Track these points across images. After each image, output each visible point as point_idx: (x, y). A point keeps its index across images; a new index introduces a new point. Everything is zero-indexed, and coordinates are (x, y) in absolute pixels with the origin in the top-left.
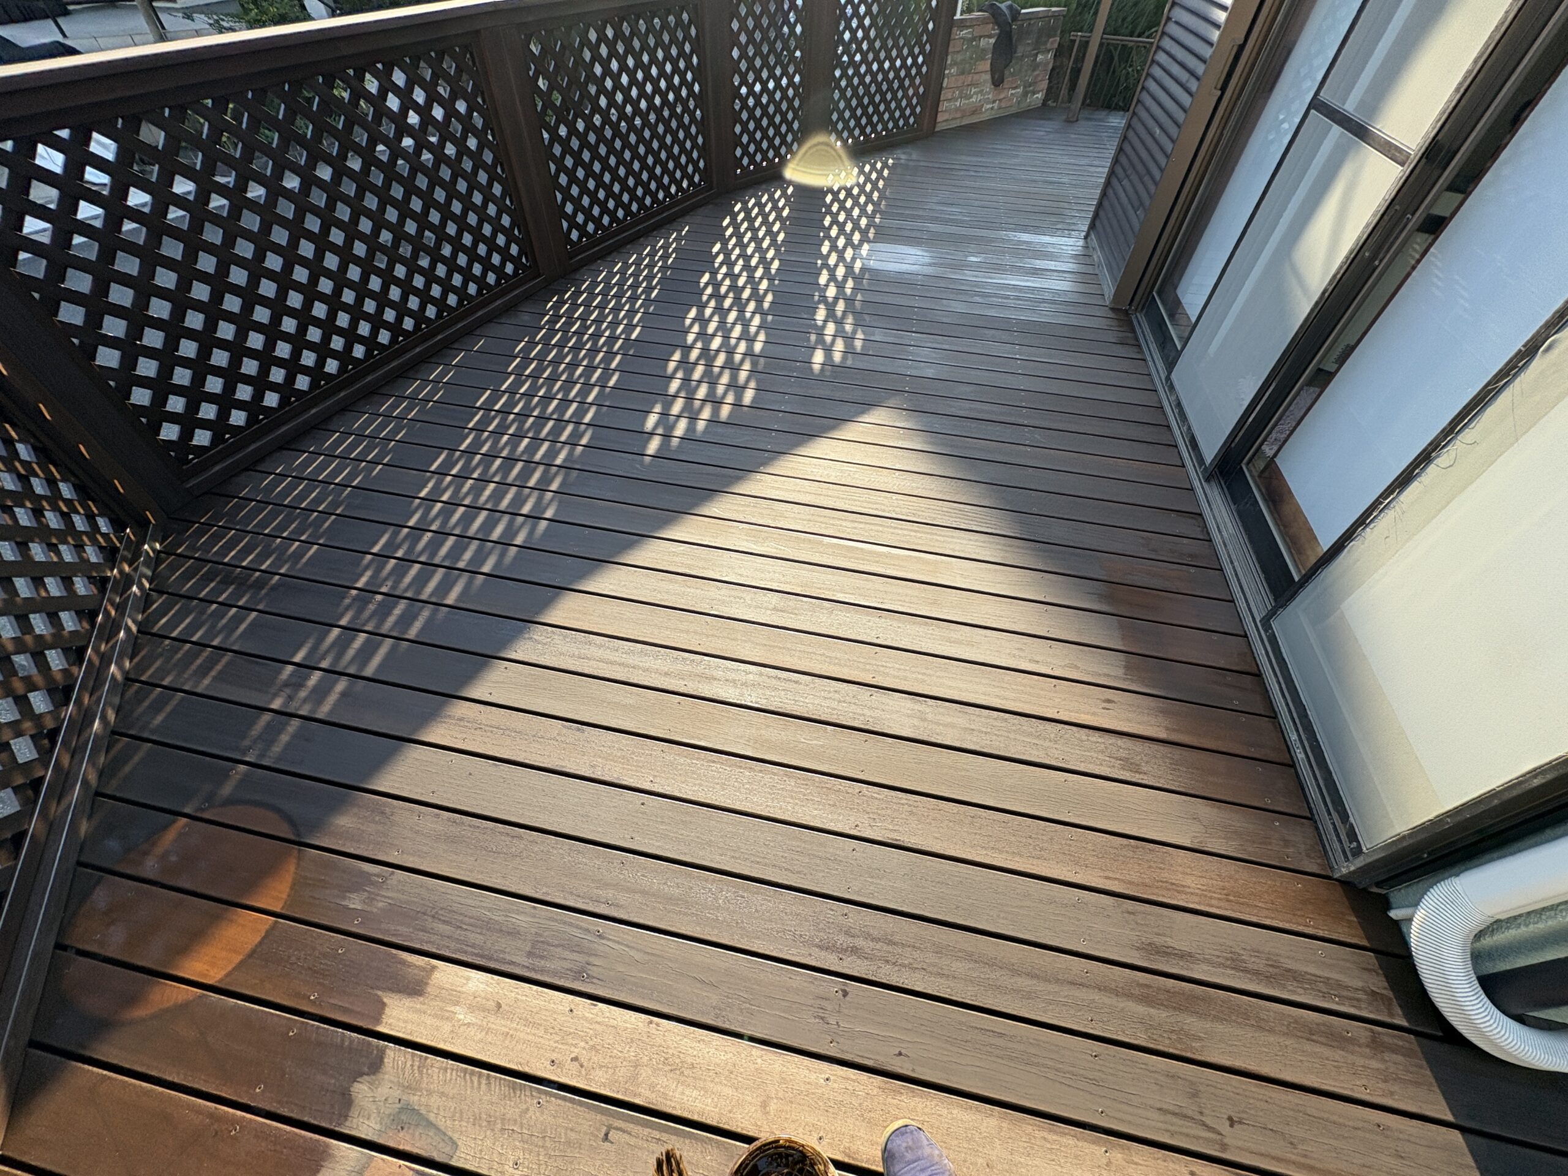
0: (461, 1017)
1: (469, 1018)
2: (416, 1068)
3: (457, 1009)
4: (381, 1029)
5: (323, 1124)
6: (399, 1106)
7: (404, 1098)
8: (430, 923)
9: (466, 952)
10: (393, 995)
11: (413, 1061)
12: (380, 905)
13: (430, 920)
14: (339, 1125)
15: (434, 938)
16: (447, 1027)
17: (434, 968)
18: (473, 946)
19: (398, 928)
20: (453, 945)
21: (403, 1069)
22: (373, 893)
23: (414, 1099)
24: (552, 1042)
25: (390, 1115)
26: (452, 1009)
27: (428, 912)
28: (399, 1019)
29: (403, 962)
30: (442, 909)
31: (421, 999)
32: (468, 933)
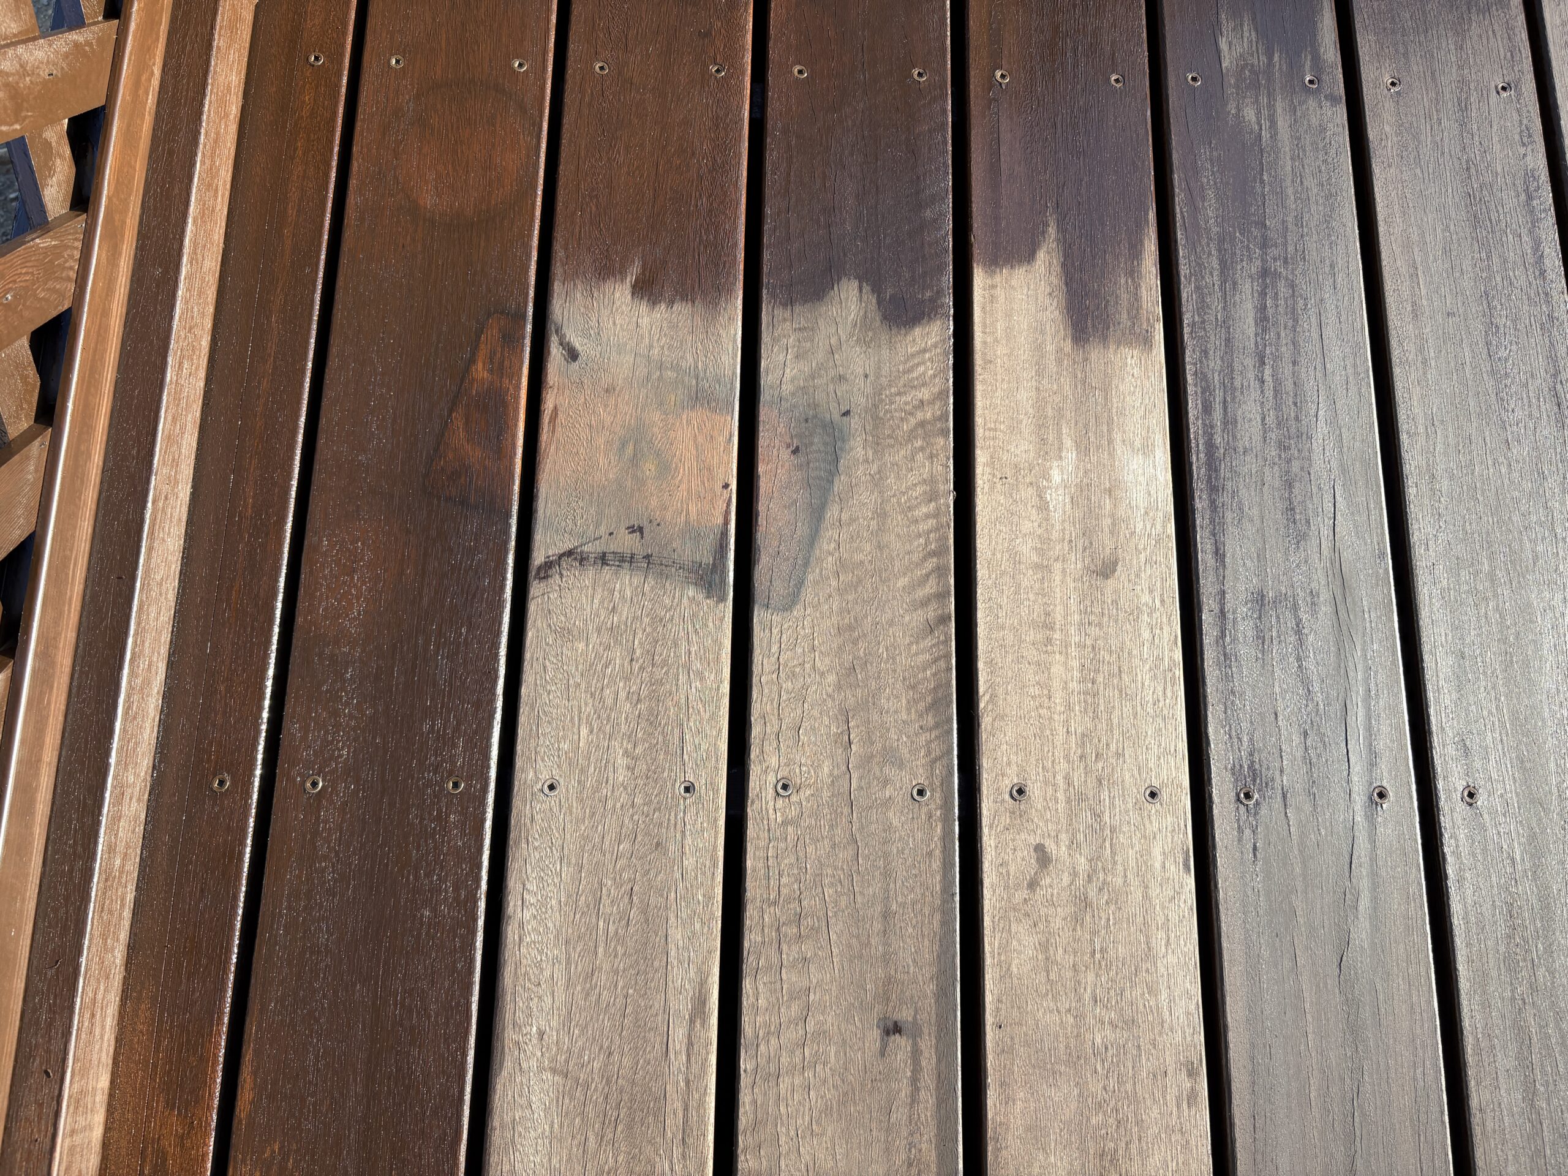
0: (1056, 476)
1: (1057, 499)
2: (920, 415)
3: (1070, 456)
4: (980, 280)
5: (766, 256)
6: (836, 416)
7: (855, 422)
8: (1246, 271)
9: (1207, 409)
10: (1057, 268)
11: (932, 402)
12: (1250, 114)
13: (1255, 267)
14: (773, 296)
15: (1215, 304)
16: (1022, 449)
17: (1147, 342)
18: (1229, 422)
19: (1210, 194)
20: (1215, 363)
21: (911, 386)
22: (1270, 79)
23: (857, 449)
24: (1063, 766)
25: (816, 406)
26: (1068, 443)
27: (1273, 252)
28: (1008, 315)
29: (1136, 253)
30: (1292, 286)
31: (1068, 346)
32: (1255, 394)
